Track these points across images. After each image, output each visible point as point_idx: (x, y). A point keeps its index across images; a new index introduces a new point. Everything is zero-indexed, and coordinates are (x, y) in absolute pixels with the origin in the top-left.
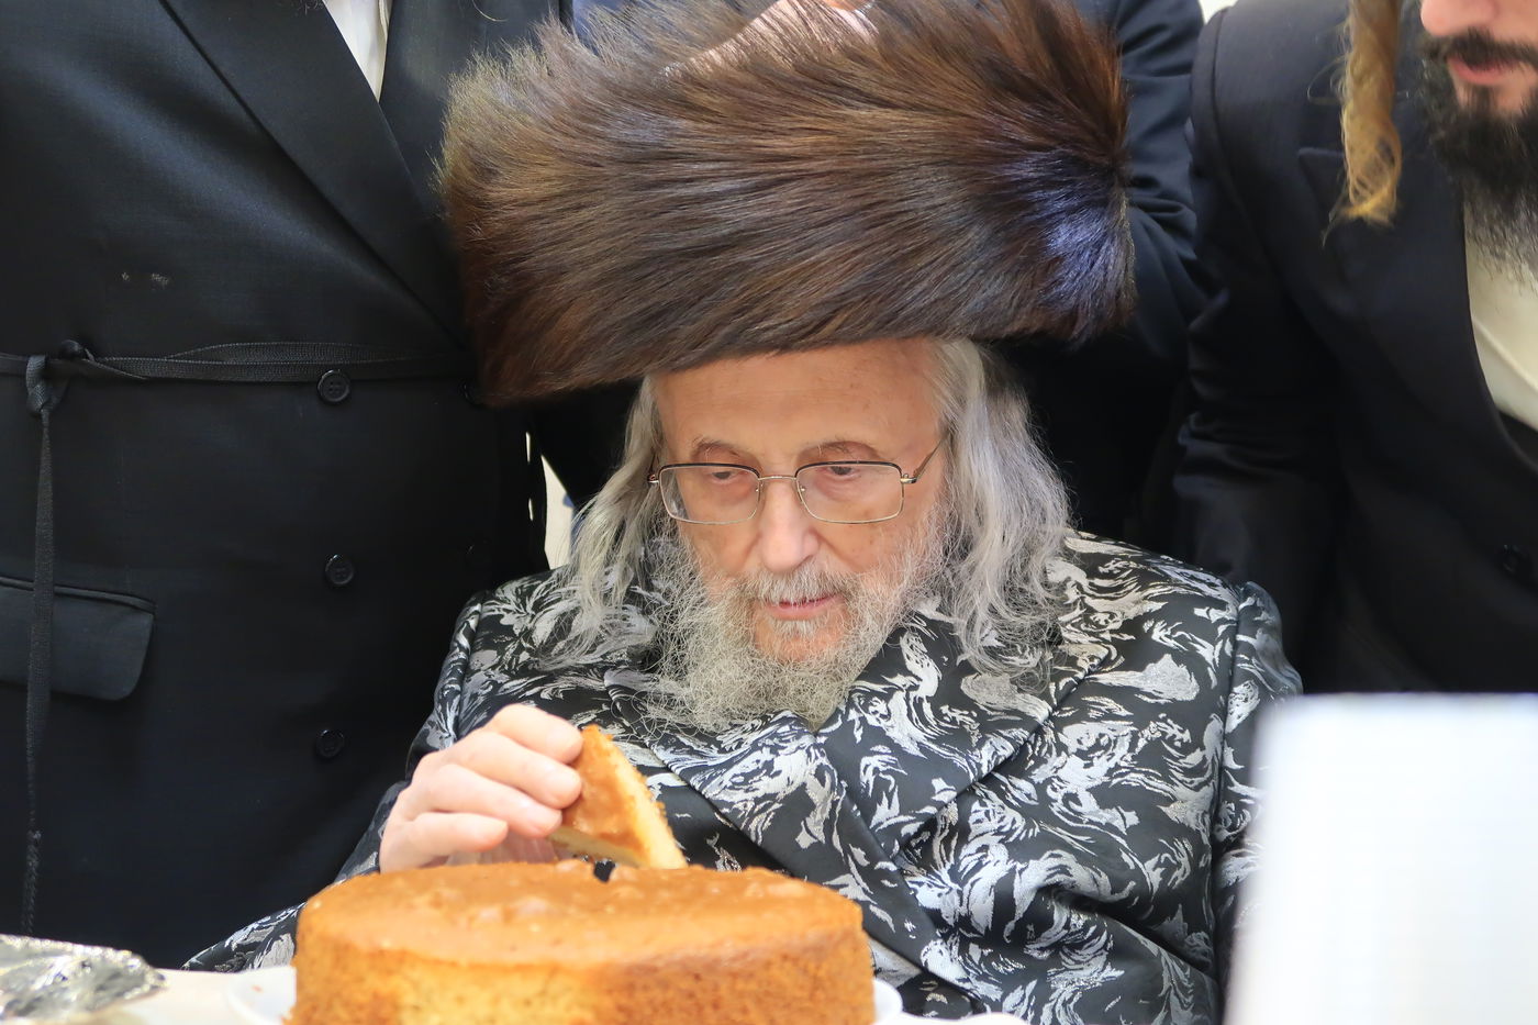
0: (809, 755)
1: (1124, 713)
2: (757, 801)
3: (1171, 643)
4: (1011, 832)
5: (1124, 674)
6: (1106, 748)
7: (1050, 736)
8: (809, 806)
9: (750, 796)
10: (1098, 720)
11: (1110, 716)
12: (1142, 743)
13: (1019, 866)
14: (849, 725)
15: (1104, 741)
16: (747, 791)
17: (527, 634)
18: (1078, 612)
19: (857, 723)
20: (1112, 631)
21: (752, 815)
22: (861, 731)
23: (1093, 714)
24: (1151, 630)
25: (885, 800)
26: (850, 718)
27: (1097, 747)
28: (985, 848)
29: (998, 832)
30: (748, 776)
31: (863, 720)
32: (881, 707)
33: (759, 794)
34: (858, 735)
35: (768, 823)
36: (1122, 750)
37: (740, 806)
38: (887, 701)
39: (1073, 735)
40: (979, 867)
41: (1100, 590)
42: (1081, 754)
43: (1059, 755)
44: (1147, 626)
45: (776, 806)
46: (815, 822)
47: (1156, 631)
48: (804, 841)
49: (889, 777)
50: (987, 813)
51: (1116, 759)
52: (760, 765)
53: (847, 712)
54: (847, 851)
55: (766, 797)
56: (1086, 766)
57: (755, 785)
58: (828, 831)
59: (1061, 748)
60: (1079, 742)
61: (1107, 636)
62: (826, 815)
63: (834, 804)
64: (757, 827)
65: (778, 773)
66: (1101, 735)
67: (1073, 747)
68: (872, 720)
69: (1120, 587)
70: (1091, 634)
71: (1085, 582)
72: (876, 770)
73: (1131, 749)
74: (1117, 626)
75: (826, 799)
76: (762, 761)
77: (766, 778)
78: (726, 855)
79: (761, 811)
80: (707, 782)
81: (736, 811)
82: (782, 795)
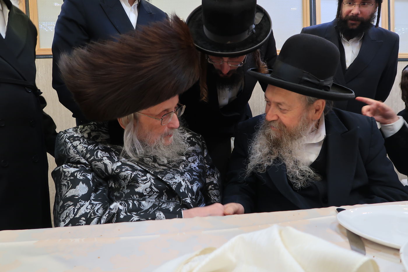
1: (195, 154)
2: (174, 183)
4: (189, 180)
7: (187, 161)
8: (182, 186)
9: (172, 182)
10: (192, 156)
13: (192, 185)
20: (186, 140)
21: (173, 185)
30: (171, 178)
35: (176, 187)
42: (192, 162)
45: (177, 184)
46: (183, 188)
47: (193, 139)
48: (181, 191)
51: (198, 162)
54: (188, 194)
56: (194, 164)
58: (185, 190)
59: (189, 162)
60: (191, 160)
63: (186, 185)
64: (174, 187)
69: (184, 132)
75: (184, 185)
76: (172, 176)
77: (174, 179)
78: (165, 194)
79: (174, 184)
80: (163, 177)
81: (170, 184)
82: (177, 182)
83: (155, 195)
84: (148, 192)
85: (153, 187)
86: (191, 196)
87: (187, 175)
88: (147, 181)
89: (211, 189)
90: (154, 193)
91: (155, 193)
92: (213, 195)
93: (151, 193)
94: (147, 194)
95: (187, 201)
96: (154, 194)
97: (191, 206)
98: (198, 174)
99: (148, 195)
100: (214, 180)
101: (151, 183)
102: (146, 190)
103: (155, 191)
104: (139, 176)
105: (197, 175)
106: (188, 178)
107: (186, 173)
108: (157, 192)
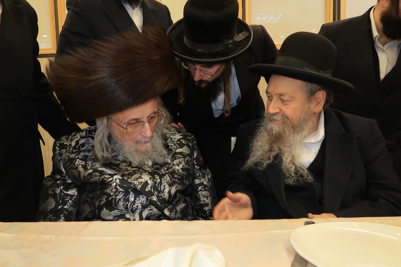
0: (148, 176)
1: (182, 157)
2: (139, 183)
3: (185, 143)
4: (169, 182)
5: (180, 149)
6: (181, 163)
7: (172, 163)
8: (148, 184)
9: (138, 182)
10: (178, 159)
11: (180, 158)
12: (185, 161)
13: (171, 188)
15: (180, 162)
16: (137, 181)
17: (70, 145)
18: (170, 139)
20: (176, 142)
21: (138, 185)
23: (177, 158)
24: (182, 141)
27: (179, 163)
28: (165, 185)
29: (166, 182)
30: (137, 179)
33: (139, 182)
35: (141, 187)
36: (183, 163)
37: (136, 183)
39: (175, 162)
40: (164, 189)
41: (172, 134)
42: (177, 165)
43: (174, 166)
44: (181, 140)
45: (142, 184)
46: (149, 187)
47: (183, 141)
48: (147, 190)
50: (164, 179)
52: (139, 177)
54: (154, 192)
55: (140, 182)
56: (179, 167)
57: (138, 180)
58: (151, 189)
59: (174, 165)
60: (176, 163)
61: (175, 143)
62: (151, 186)
63: (152, 184)
64: (139, 187)
65: (143, 178)
66: (179, 161)
67: (176, 164)
69: (175, 133)
70: (173, 143)
71: (169, 133)
73: (184, 162)
74: (176, 141)
75: (151, 183)
76: (139, 176)
77: (140, 179)
78: (131, 193)
79: (139, 185)
80: (128, 179)
81: (135, 184)
82: (143, 182)
83: (121, 194)
84: (114, 192)
85: (118, 187)
86: (157, 194)
87: (167, 178)
88: (113, 182)
89: (201, 190)
92: (202, 196)
93: (117, 193)
94: (113, 194)
95: (153, 199)
96: (119, 194)
97: (158, 203)
98: (179, 177)
100: (204, 181)
101: (116, 184)
102: (112, 191)
103: (120, 191)
104: (105, 179)
105: (178, 179)
106: (168, 180)
107: (167, 175)
108: (122, 192)
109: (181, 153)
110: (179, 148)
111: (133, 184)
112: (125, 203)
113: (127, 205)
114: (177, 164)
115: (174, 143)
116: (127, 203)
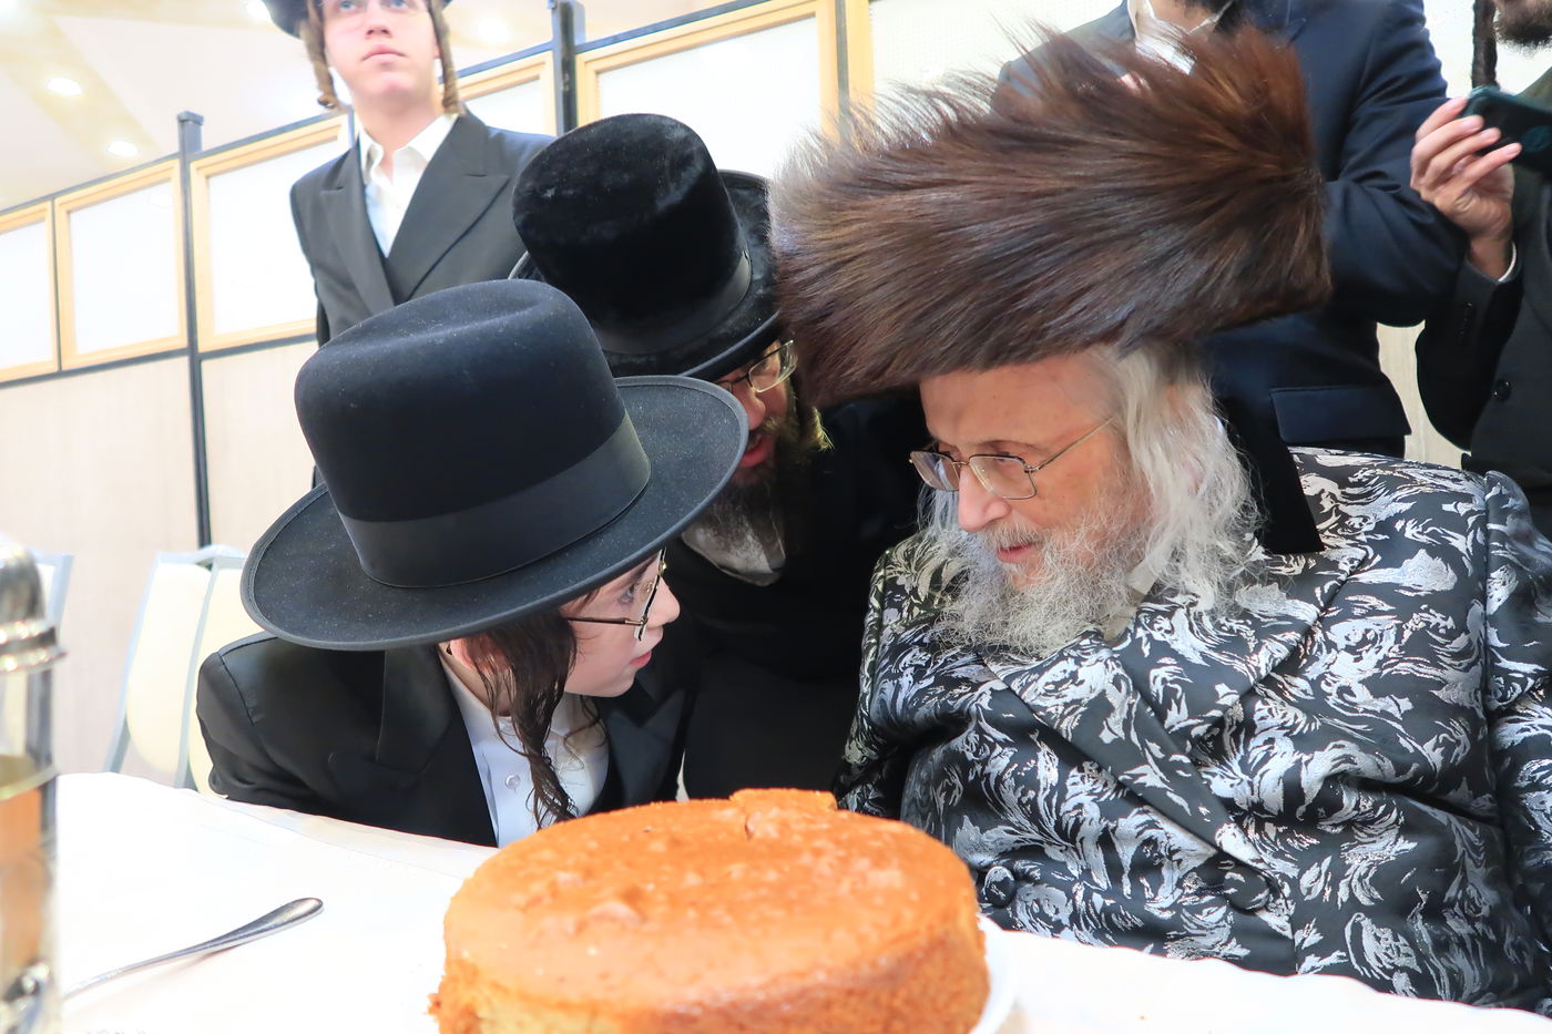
0: (1108, 667)
1: (1387, 607)
2: (1066, 705)
3: (1424, 539)
4: (1295, 726)
5: (1382, 571)
6: (1374, 642)
7: (1319, 636)
8: (1111, 710)
9: (1060, 701)
10: (1362, 616)
11: (1374, 612)
12: (1407, 634)
13: (1305, 758)
14: (1137, 643)
15: (1370, 636)
16: (1058, 697)
18: (1334, 518)
19: (1145, 640)
20: (1366, 533)
21: (1063, 717)
22: (1148, 646)
23: (1357, 612)
24: (1404, 528)
25: (1174, 706)
26: (1138, 636)
27: (1364, 642)
28: (1271, 741)
29: (1282, 727)
30: (1058, 684)
31: (1150, 637)
32: (1165, 623)
33: (1068, 700)
34: (1146, 650)
35: (1076, 724)
36: (1388, 642)
37: (1053, 710)
38: (1170, 618)
39: (1340, 632)
40: (1267, 758)
41: (1352, 497)
42: (1349, 649)
43: (1329, 652)
44: (1399, 525)
45: (1082, 709)
46: (1115, 723)
47: (1408, 529)
48: (1108, 736)
49: (1176, 686)
50: (1270, 710)
51: (1384, 651)
52: (1067, 675)
53: (1135, 631)
54: (1144, 746)
55: (1073, 702)
56: (1356, 660)
57: (1064, 693)
58: (1126, 730)
59: (1331, 645)
60: (1347, 638)
61: (1363, 538)
62: (1124, 717)
63: (1130, 707)
64: (1068, 726)
65: (1082, 682)
66: (1367, 631)
67: (1342, 644)
68: (1157, 636)
69: (1370, 493)
70: (1347, 537)
71: (1337, 493)
72: (1164, 681)
73: (1398, 641)
74: (1371, 527)
75: (1122, 705)
76: (1069, 671)
77: (1072, 687)
78: (1044, 747)
79: (1069, 714)
80: (1025, 687)
81: (1050, 714)
82: (1086, 701)
83: (999, 755)
84: (975, 748)
85: (984, 724)
86: (1160, 756)
90: (993, 748)
91: (999, 749)
93: (985, 750)
94: (974, 755)
95: (1141, 780)
96: (995, 754)
97: (1170, 799)
99: (978, 762)
101: (977, 711)
103: (995, 740)
104: (950, 702)
108: (1004, 745)
109: (1385, 591)
110: (1378, 566)
111: (1041, 713)
112: (1024, 793)
113: (1034, 803)
114: (1352, 643)
115: (1352, 538)
116: (1031, 794)
